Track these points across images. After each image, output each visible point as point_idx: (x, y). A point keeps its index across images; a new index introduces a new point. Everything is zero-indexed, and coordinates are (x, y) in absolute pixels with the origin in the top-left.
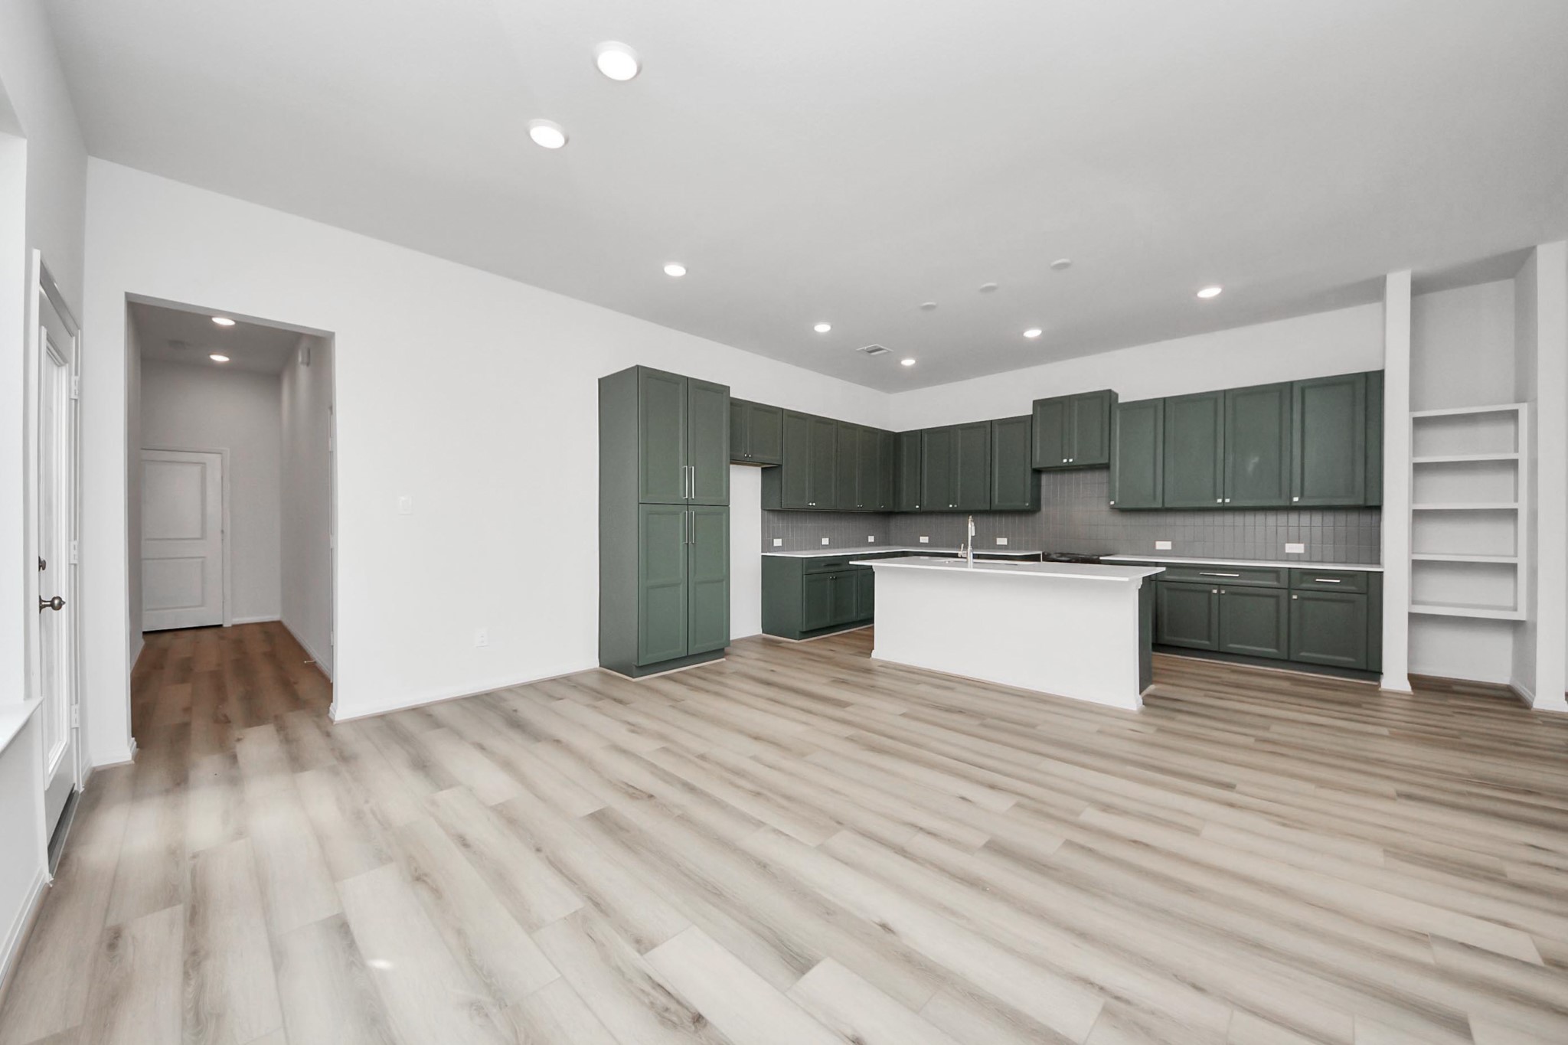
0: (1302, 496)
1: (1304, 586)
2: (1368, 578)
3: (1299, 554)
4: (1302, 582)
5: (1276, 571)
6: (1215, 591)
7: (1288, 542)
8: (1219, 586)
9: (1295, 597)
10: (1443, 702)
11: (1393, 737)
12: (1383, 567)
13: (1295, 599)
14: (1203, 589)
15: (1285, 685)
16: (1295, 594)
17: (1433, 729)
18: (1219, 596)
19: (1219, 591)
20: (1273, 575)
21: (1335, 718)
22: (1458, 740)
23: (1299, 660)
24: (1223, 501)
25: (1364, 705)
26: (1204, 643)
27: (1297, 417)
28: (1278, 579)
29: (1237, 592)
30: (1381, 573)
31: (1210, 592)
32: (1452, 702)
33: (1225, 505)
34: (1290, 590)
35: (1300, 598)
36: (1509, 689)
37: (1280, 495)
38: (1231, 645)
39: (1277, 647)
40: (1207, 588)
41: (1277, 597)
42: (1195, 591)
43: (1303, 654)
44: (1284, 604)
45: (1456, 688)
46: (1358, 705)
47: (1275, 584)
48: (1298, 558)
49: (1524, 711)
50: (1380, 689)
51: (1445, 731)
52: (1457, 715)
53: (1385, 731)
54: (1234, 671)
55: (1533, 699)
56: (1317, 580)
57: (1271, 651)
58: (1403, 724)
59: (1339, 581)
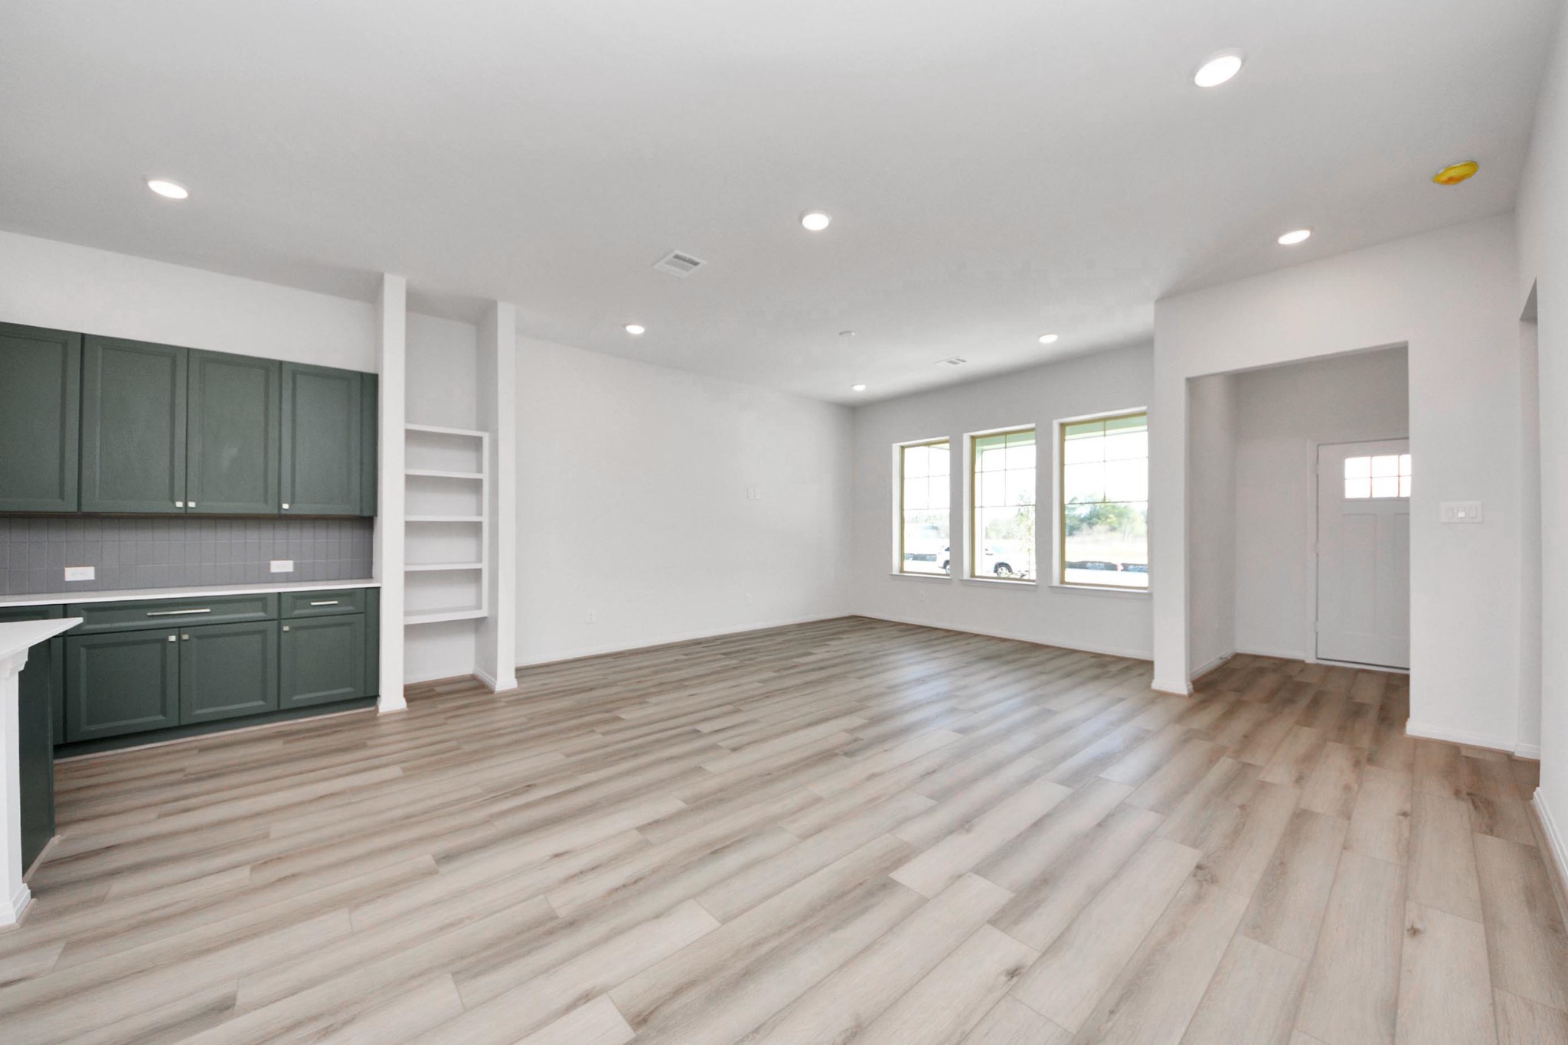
0: (291, 504)
1: (297, 612)
2: (366, 596)
3: (287, 573)
4: (294, 608)
5: (262, 599)
6: (173, 638)
7: (274, 560)
8: (179, 629)
9: (286, 628)
10: (432, 711)
11: (409, 775)
12: (381, 582)
13: (286, 632)
14: (155, 637)
15: (276, 747)
16: (286, 625)
17: (433, 748)
18: (179, 644)
19: (179, 638)
20: (259, 604)
21: (347, 774)
22: (460, 751)
23: (294, 706)
24: (186, 504)
25: (369, 743)
26: (156, 719)
27: (287, 407)
28: (265, 609)
29: (204, 632)
30: (378, 589)
31: (164, 641)
32: (441, 707)
33: (189, 511)
34: (280, 620)
35: (294, 629)
36: (473, 678)
37: (266, 501)
38: (199, 712)
39: (264, 698)
40: (160, 634)
41: (263, 632)
42: (134, 643)
43: (296, 698)
44: (272, 637)
45: (439, 689)
46: (362, 746)
47: (261, 615)
48: (286, 578)
49: (489, 697)
50: (378, 715)
51: (447, 745)
52: (449, 721)
53: (395, 771)
54: (203, 750)
55: (495, 684)
56: (313, 604)
57: (257, 704)
58: (410, 752)
59: (336, 602)
